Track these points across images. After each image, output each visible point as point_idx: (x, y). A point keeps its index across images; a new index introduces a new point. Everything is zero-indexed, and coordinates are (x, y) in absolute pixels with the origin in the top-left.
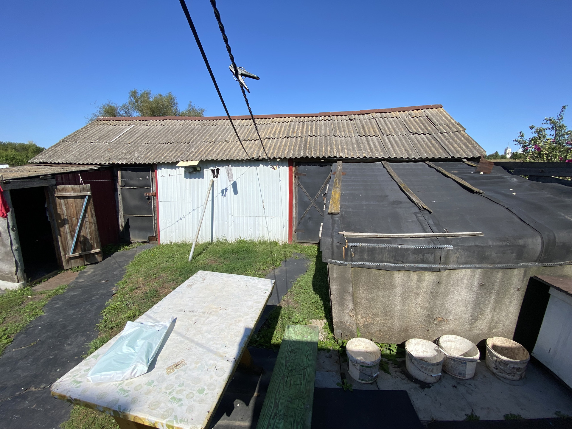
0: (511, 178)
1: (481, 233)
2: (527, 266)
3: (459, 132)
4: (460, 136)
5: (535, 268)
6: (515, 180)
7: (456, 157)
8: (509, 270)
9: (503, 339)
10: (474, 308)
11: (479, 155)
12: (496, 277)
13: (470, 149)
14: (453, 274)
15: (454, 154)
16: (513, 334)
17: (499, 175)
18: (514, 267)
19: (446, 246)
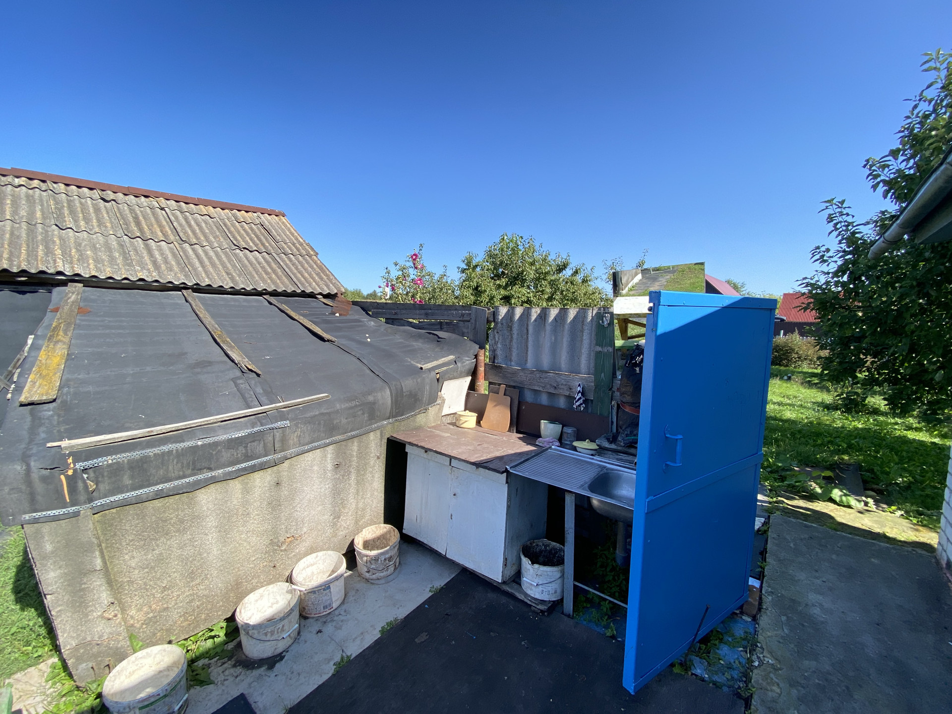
0: (369, 321)
1: (326, 394)
2: (383, 426)
3: (310, 256)
4: (311, 261)
5: (390, 426)
6: (372, 323)
7: (307, 292)
8: (364, 436)
9: (373, 527)
10: (334, 501)
11: (336, 291)
12: (351, 450)
13: (325, 282)
14: (297, 463)
15: (304, 287)
16: (383, 515)
17: (357, 317)
18: (369, 431)
19: (280, 424)
